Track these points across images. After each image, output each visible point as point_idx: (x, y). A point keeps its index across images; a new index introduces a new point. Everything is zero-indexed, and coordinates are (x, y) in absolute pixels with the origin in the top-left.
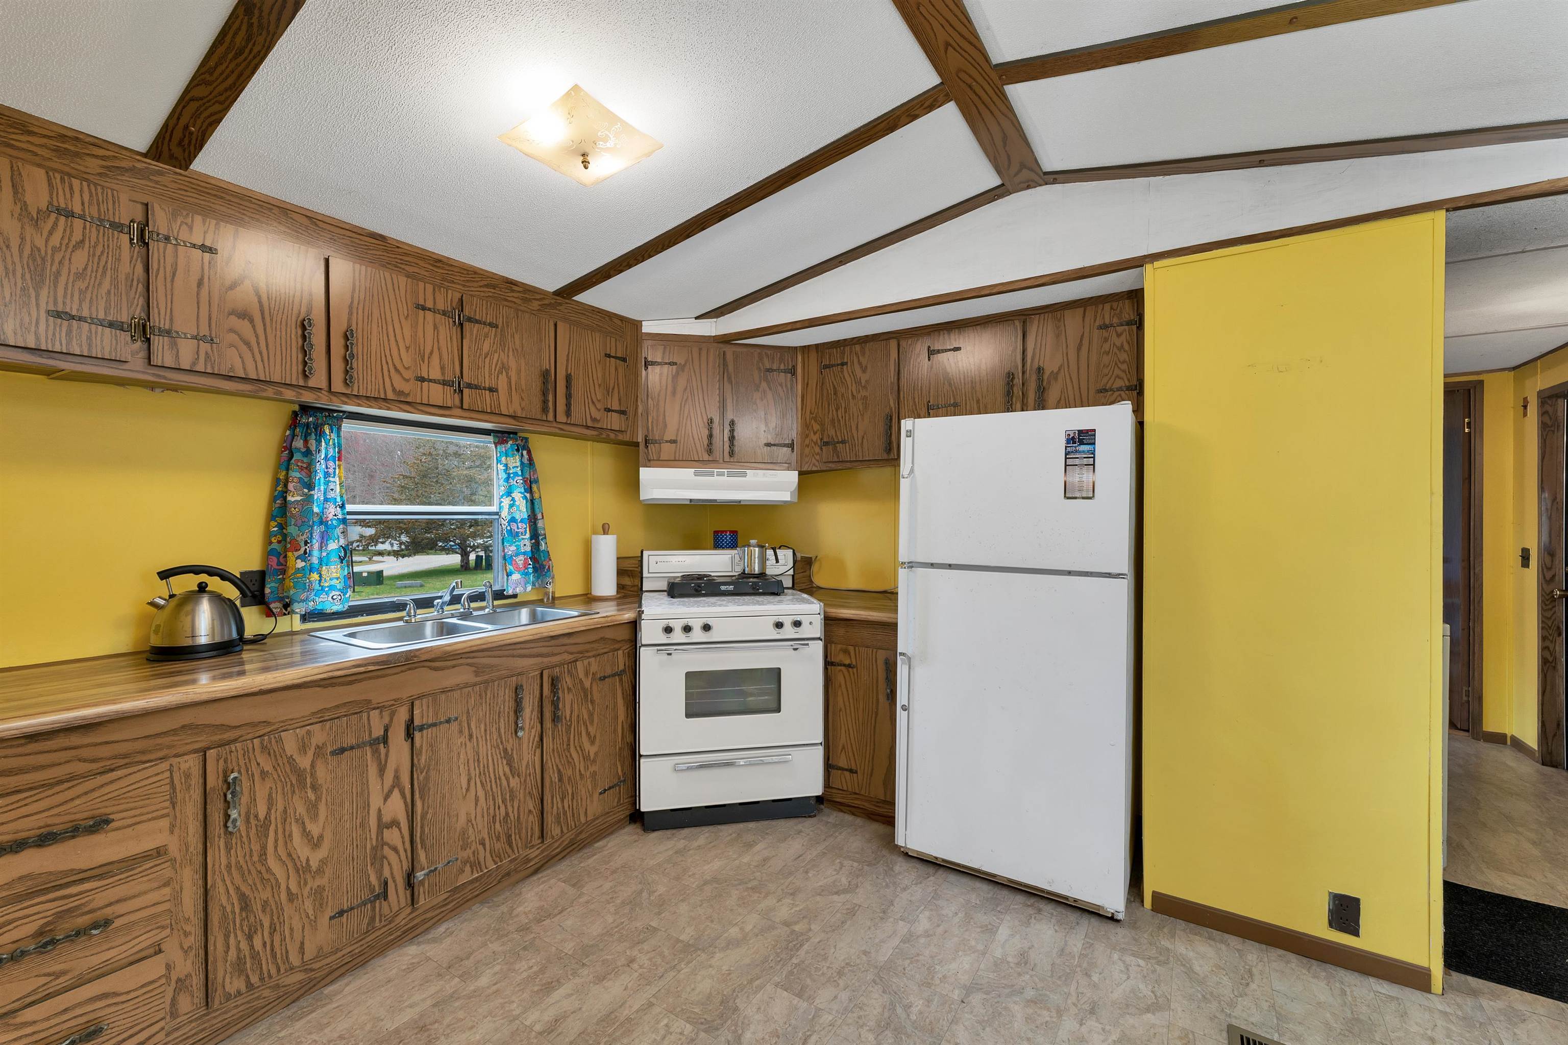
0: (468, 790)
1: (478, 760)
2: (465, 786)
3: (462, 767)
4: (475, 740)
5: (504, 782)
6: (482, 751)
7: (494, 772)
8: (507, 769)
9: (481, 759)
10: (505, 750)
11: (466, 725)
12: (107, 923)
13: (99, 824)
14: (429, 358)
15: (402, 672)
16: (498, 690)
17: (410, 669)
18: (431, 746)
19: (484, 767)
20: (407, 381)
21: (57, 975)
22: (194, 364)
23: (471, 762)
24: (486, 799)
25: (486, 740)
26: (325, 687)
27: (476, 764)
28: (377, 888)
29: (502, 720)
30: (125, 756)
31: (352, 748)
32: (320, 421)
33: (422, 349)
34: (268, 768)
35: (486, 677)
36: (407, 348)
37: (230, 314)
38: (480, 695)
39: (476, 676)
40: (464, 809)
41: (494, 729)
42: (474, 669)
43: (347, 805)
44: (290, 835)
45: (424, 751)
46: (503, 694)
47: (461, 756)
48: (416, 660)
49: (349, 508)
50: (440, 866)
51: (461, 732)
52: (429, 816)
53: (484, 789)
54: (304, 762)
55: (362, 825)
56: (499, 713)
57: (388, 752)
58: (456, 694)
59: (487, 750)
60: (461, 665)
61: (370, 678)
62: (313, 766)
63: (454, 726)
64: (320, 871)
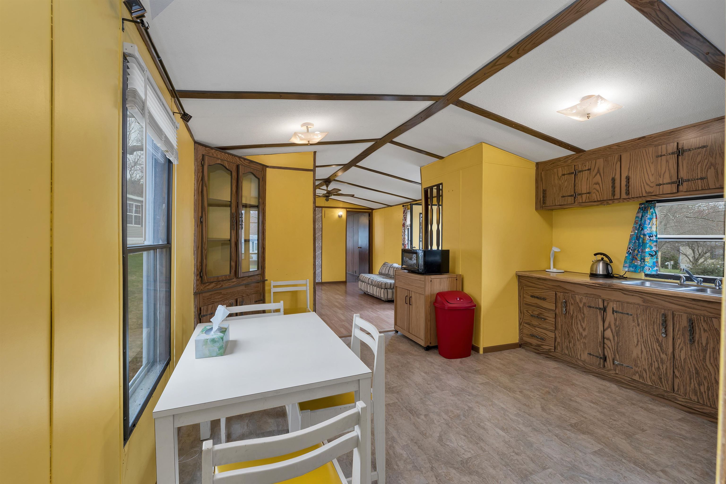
0: (637, 345)
1: (642, 336)
2: (636, 342)
3: (634, 335)
4: (641, 327)
5: (657, 353)
6: (645, 334)
7: (651, 345)
8: (659, 348)
9: (644, 336)
10: (658, 340)
11: (636, 319)
12: (546, 319)
13: (544, 299)
14: (663, 175)
15: (611, 290)
16: (653, 312)
17: (614, 291)
18: (621, 320)
19: (645, 340)
20: (652, 187)
21: (540, 325)
22: (586, 200)
23: (639, 335)
24: (647, 354)
25: (647, 330)
26: (588, 287)
27: (641, 337)
28: (601, 355)
29: (655, 325)
30: (550, 288)
31: (593, 307)
32: (646, 206)
33: (660, 172)
34: (573, 303)
35: (649, 305)
36: (653, 175)
37: (594, 184)
38: (643, 310)
39: (644, 302)
40: (636, 352)
41: (651, 328)
42: (642, 299)
43: (592, 323)
44: (578, 323)
45: (618, 320)
46: (656, 314)
47: (634, 330)
48: (612, 287)
49: (659, 236)
50: (624, 365)
51: (634, 320)
52: (620, 344)
53: (646, 349)
54: (581, 305)
55: (596, 332)
56: (654, 322)
57: (606, 315)
58: (632, 306)
59: (647, 334)
60: (636, 296)
61: (601, 289)
62: (583, 307)
63: (631, 317)
64: (585, 338)
